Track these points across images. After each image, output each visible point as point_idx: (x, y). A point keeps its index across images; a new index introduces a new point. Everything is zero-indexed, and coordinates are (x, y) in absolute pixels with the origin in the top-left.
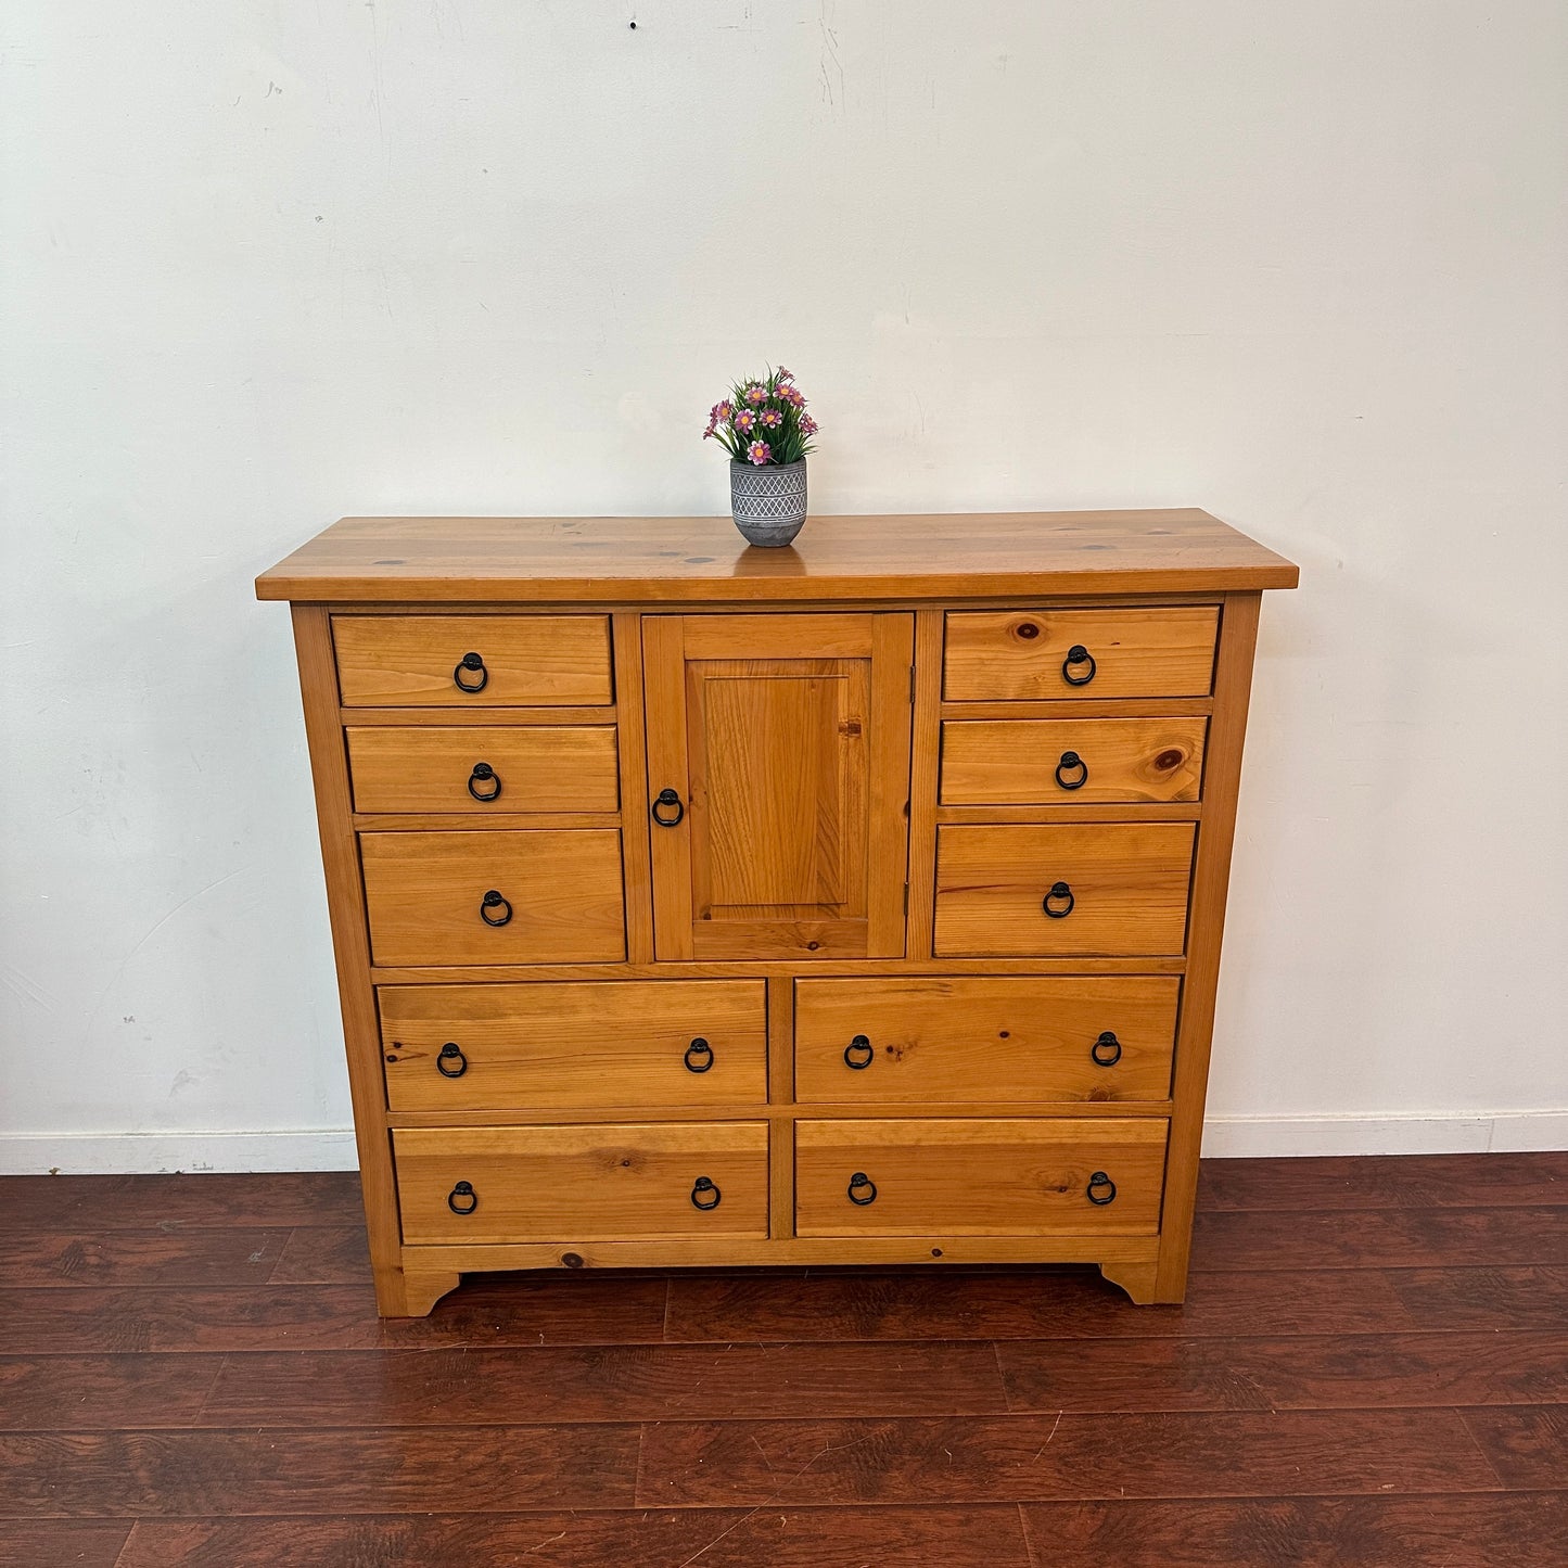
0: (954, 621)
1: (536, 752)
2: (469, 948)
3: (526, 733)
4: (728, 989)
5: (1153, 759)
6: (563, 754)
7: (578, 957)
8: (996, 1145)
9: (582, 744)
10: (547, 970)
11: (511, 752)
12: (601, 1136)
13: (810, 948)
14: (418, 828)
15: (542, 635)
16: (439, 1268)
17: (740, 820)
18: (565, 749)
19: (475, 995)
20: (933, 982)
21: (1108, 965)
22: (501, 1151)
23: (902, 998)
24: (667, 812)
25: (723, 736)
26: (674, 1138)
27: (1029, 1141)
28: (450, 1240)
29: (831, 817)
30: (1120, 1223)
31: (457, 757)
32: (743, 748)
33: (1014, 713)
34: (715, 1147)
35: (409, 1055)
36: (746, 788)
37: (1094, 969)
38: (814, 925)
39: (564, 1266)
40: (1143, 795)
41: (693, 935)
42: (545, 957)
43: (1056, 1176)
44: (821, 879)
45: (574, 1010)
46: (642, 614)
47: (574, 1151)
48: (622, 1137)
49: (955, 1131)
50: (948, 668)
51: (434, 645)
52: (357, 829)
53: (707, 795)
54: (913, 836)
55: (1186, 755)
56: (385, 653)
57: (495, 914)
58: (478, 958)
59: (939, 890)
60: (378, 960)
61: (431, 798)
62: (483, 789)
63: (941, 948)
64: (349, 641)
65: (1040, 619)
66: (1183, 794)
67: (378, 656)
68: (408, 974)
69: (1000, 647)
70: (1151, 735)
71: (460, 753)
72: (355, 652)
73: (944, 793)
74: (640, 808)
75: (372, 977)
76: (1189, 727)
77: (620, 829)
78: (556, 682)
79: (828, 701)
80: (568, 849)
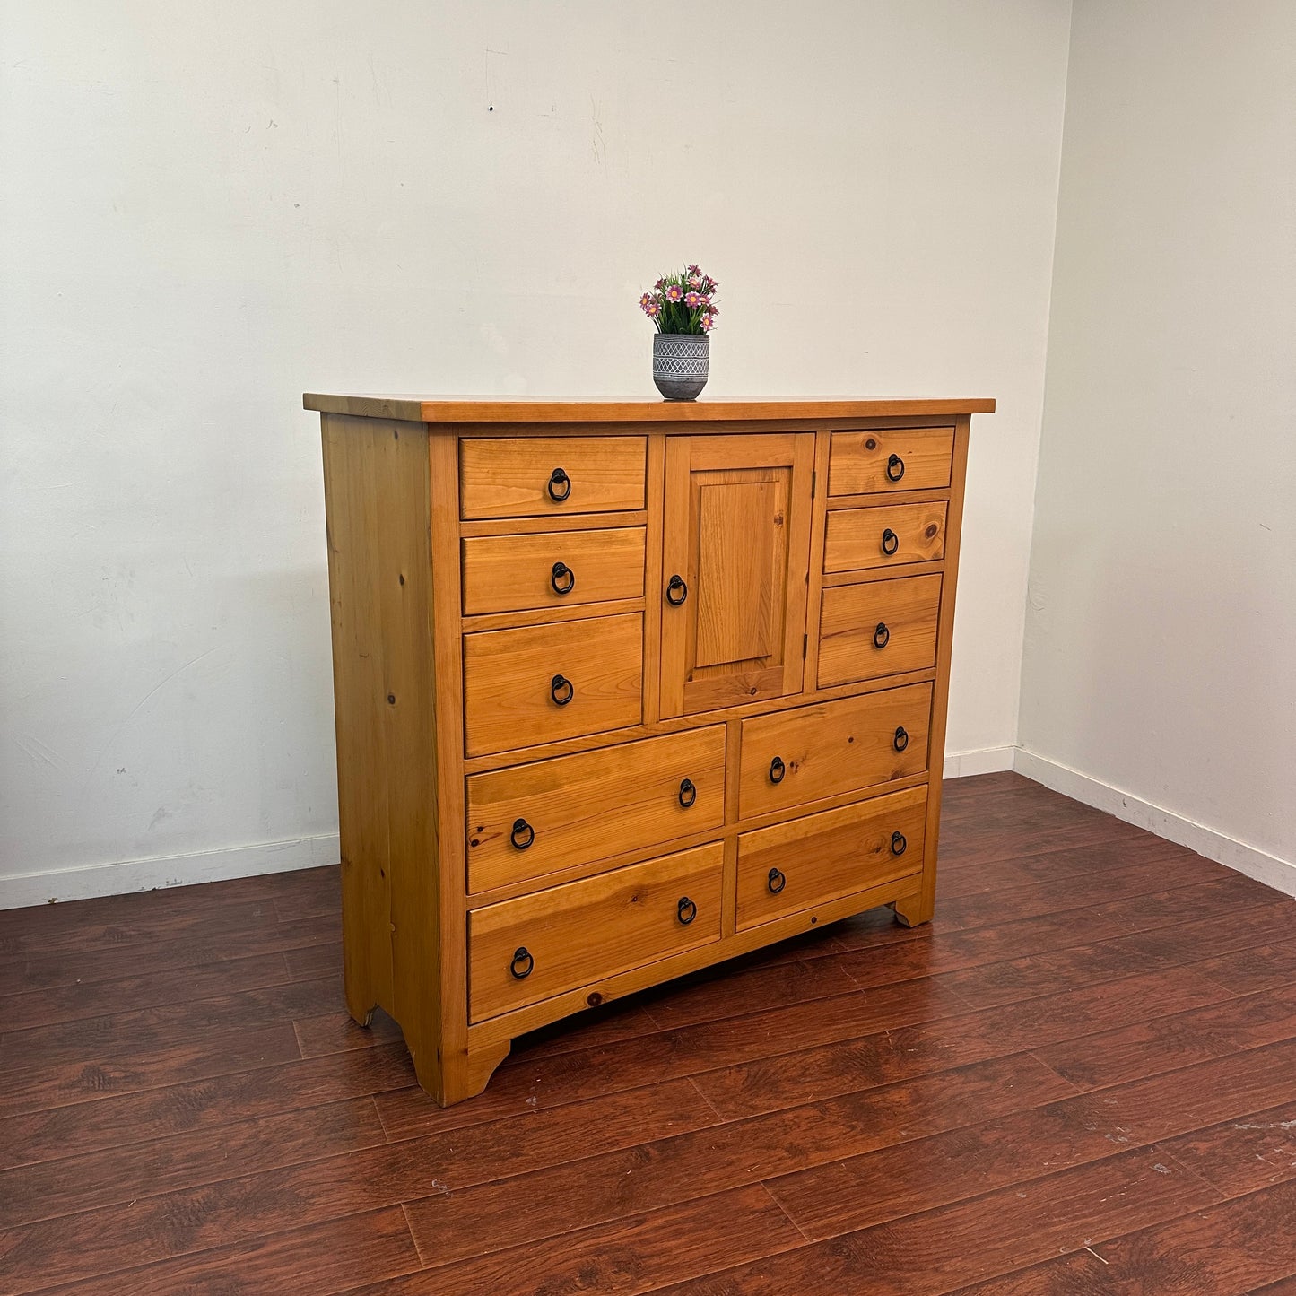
0: (837, 438)
1: (595, 551)
2: (538, 729)
3: (588, 536)
4: (706, 735)
5: (924, 532)
6: (612, 551)
7: (606, 725)
8: (845, 826)
9: (625, 542)
10: (591, 739)
11: (577, 552)
12: (619, 879)
13: (752, 693)
14: (510, 625)
15: (606, 452)
16: (497, 1040)
17: (717, 596)
18: (614, 547)
19: (541, 770)
20: (816, 708)
21: (901, 680)
22: (550, 911)
23: (800, 722)
24: (675, 595)
25: (710, 529)
26: (667, 868)
27: (863, 818)
28: (508, 1008)
29: (767, 589)
30: (906, 867)
31: (541, 559)
32: (721, 538)
33: (863, 504)
34: (692, 869)
35: (488, 837)
36: (721, 570)
37: (895, 683)
38: (755, 674)
39: (589, 1007)
40: (920, 556)
41: (684, 695)
42: (592, 728)
43: (874, 842)
44: (760, 638)
45: (607, 771)
46: (667, 435)
47: (602, 897)
48: (634, 875)
49: (824, 821)
50: (831, 472)
51: (533, 462)
52: (464, 631)
53: (697, 578)
54: (810, 598)
55: (938, 527)
56: (499, 470)
57: (561, 694)
58: (544, 737)
59: (822, 638)
60: (470, 750)
61: (522, 597)
62: (560, 583)
63: (822, 682)
64: (474, 460)
65: (877, 436)
66: (936, 554)
67: (494, 474)
68: (493, 760)
69: (857, 456)
70: (924, 514)
71: (542, 555)
72: (478, 470)
73: (826, 564)
74: (657, 592)
75: (465, 768)
76: (940, 509)
77: (644, 612)
78: (611, 492)
79: (769, 500)
80: (610, 632)
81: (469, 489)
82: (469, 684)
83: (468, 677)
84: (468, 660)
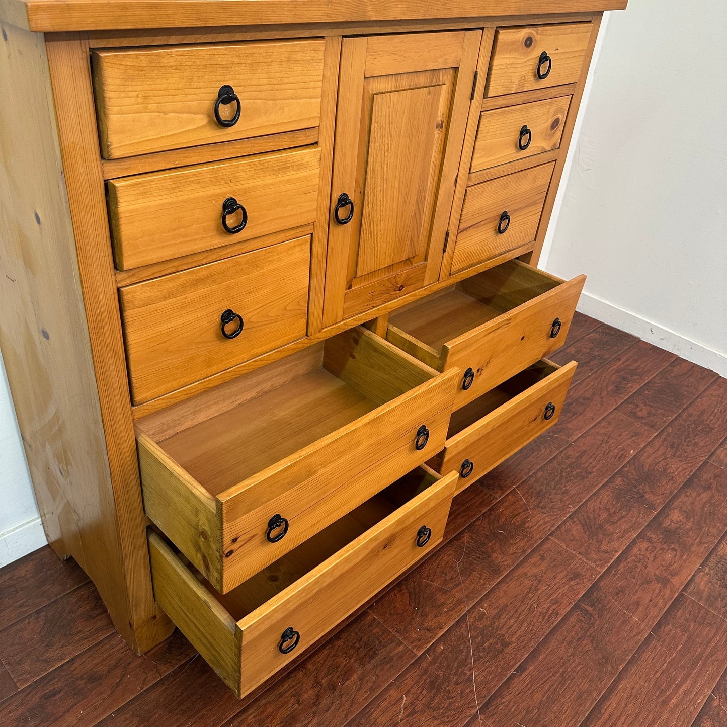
1: (269, 180)
3: (262, 162)
5: (550, 125)
6: (287, 178)
7: (273, 345)
9: (300, 166)
10: (260, 360)
11: (250, 184)
13: (400, 290)
14: (173, 271)
17: (379, 209)
18: (289, 173)
21: (511, 255)
23: (491, 335)
24: (342, 214)
25: (379, 142)
29: (424, 194)
31: (210, 196)
32: (388, 151)
36: (385, 183)
37: (506, 259)
38: (404, 271)
40: (543, 148)
41: (344, 302)
42: (259, 350)
43: (535, 415)
44: (412, 241)
46: (344, 37)
51: (195, 79)
52: (119, 285)
53: (363, 193)
54: (455, 198)
55: (560, 122)
56: (151, 93)
57: (230, 327)
58: (214, 369)
59: (459, 231)
60: (137, 399)
61: (189, 241)
62: (231, 221)
63: (454, 269)
64: (118, 82)
65: (534, 33)
66: (554, 145)
67: (146, 97)
68: (163, 401)
69: (516, 55)
70: (554, 108)
71: (210, 192)
72: (123, 95)
73: (473, 165)
74: (325, 213)
75: (133, 416)
76: (564, 102)
77: (312, 234)
78: (286, 109)
79: (434, 104)
80: (279, 260)
81: (114, 120)
82: (132, 338)
83: (129, 330)
84: (128, 314)
